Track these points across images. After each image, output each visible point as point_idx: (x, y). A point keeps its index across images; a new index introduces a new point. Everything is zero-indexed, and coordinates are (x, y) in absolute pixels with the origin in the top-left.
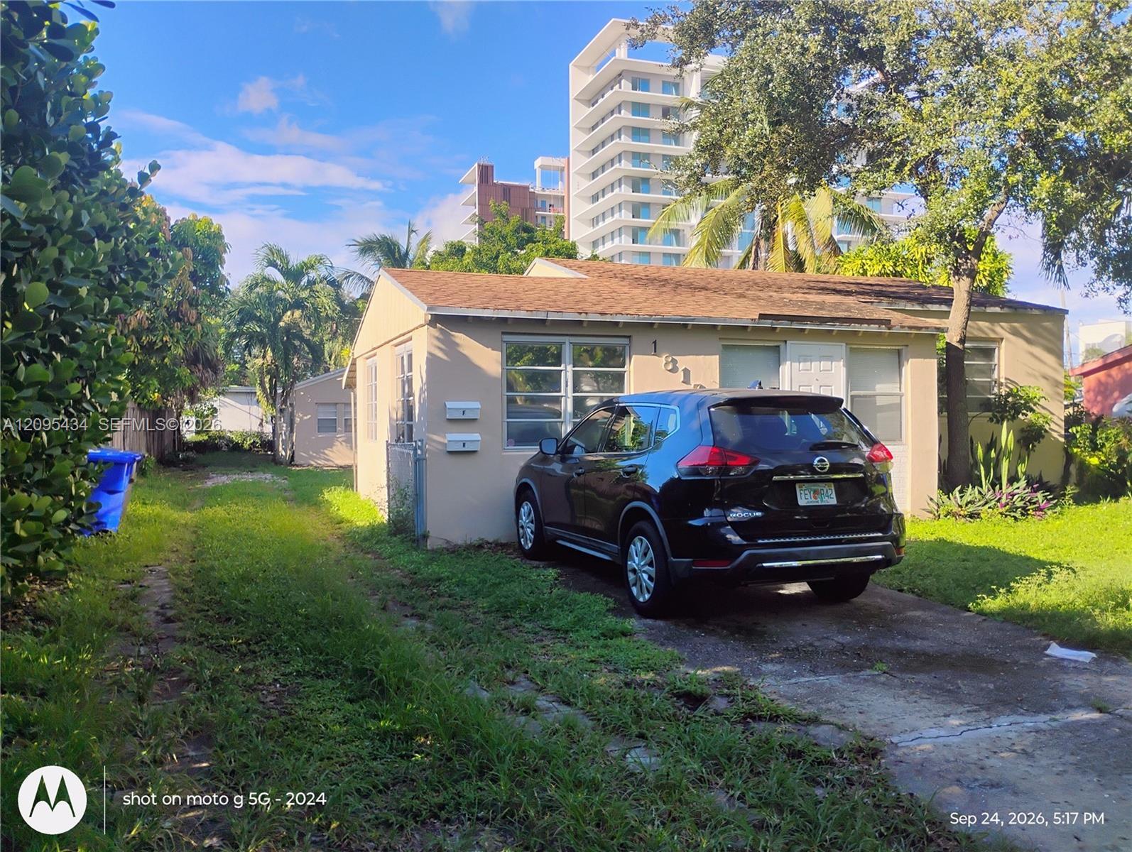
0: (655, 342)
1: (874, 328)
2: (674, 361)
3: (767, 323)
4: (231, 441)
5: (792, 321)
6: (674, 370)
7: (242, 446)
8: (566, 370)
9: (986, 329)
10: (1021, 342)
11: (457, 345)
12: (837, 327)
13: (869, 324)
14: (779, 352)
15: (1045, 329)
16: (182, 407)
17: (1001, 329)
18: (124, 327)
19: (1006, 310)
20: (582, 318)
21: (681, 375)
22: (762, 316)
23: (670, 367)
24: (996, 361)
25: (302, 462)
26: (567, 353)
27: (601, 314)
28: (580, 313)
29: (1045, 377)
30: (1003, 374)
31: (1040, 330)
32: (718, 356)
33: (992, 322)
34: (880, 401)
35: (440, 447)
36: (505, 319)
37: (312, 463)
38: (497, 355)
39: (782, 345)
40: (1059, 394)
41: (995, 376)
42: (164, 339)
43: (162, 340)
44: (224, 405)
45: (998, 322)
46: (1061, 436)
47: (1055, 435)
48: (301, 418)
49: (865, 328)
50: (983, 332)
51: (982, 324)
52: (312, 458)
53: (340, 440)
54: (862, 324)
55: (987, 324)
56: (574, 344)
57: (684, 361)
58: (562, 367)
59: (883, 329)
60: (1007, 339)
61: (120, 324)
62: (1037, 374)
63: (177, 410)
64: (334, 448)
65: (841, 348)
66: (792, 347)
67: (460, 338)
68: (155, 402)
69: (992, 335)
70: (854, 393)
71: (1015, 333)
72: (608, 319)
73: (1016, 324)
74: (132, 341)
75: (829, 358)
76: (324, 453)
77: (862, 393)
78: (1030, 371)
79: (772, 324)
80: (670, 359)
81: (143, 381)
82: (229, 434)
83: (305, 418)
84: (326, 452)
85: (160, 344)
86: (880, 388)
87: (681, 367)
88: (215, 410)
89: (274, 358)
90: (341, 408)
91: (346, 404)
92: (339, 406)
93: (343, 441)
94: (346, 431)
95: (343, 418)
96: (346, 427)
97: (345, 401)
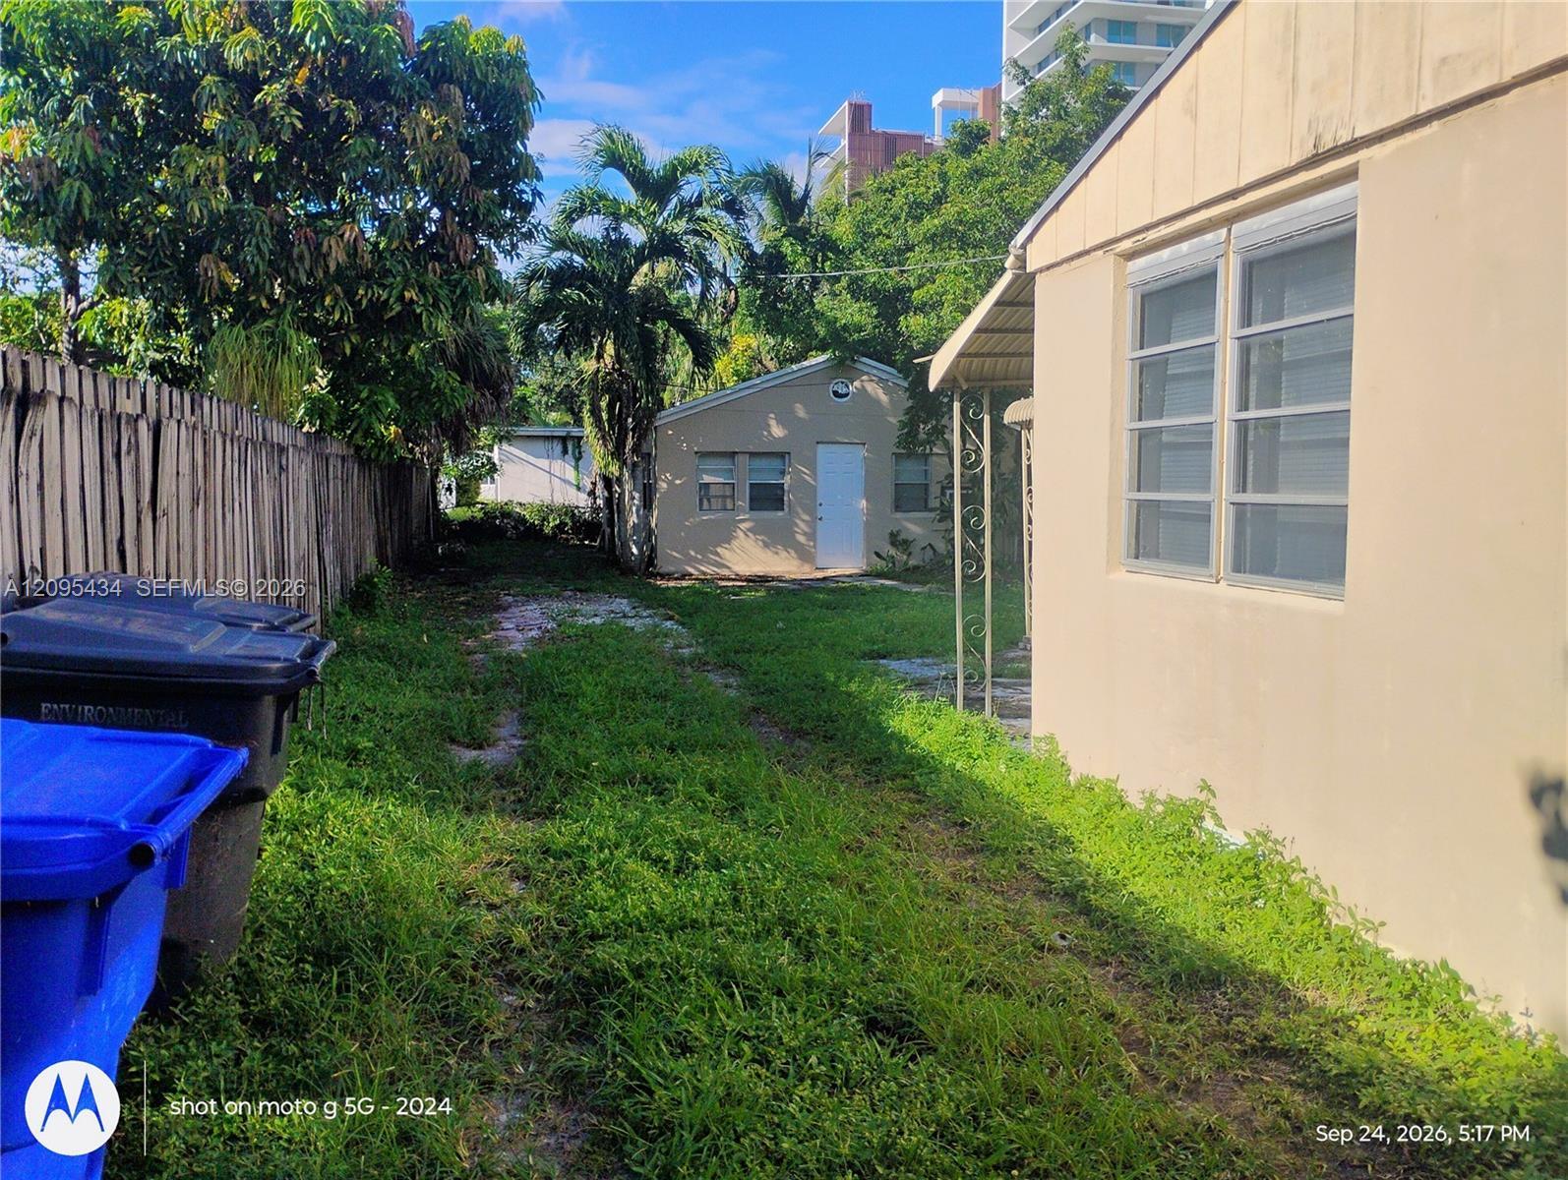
4: (522, 520)
7: (542, 530)
16: (440, 460)
18: (315, 262)
25: (672, 569)
37: (691, 570)
42: (407, 294)
43: (401, 298)
44: (507, 458)
48: (670, 483)
52: (691, 560)
53: (743, 526)
61: (307, 255)
63: (431, 465)
64: (735, 543)
68: (391, 445)
74: (336, 299)
76: (717, 554)
81: (364, 395)
82: (518, 510)
83: (678, 482)
84: (719, 550)
85: (397, 308)
88: (493, 469)
89: (618, 358)
90: (742, 461)
91: (752, 454)
92: (739, 459)
93: (749, 530)
94: (751, 509)
95: (748, 482)
96: (752, 499)
97: (751, 449)
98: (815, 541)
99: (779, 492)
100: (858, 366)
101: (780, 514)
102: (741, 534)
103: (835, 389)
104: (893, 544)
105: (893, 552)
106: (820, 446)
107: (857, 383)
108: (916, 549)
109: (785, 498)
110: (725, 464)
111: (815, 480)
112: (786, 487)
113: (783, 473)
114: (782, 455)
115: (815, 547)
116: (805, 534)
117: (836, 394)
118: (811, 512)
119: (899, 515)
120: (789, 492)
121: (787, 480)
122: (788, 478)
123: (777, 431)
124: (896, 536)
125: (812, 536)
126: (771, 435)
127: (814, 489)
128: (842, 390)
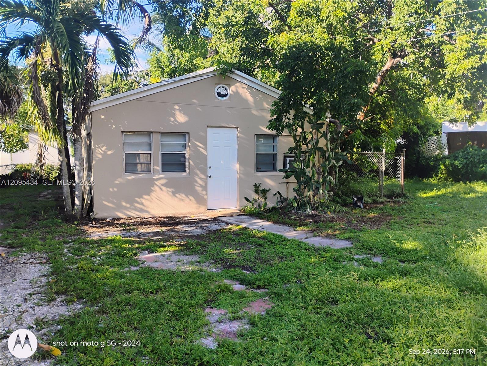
25: (105, 215)
37: (120, 215)
53: (158, 183)
84: (143, 200)
90: (156, 138)
91: (163, 134)
92: (154, 137)
93: (163, 185)
94: (163, 171)
95: (160, 152)
96: (163, 164)
97: (162, 129)
98: (206, 191)
99: (182, 159)
100: (233, 76)
101: (184, 174)
102: (156, 188)
103: (219, 91)
104: (257, 192)
105: (256, 197)
106: (208, 128)
107: (233, 88)
108: (269, 195)
109: (187, 164)
110: (144, 140)
111: (206, 151)
112: (187, 156)
113: (184, 146)
114: (184, 135)
115: (207, 194)
116: (201, 186)
117: (219, 94)
118: (205, 172)
119: (260, 174)
120: (189, 159)
121: (187, 152)
122: (188, 149)
123: (181, 118)
124: (258, 187)
125: (205, 188)
126: (175, 120)
127: (206, 157)
128: (223, 92)
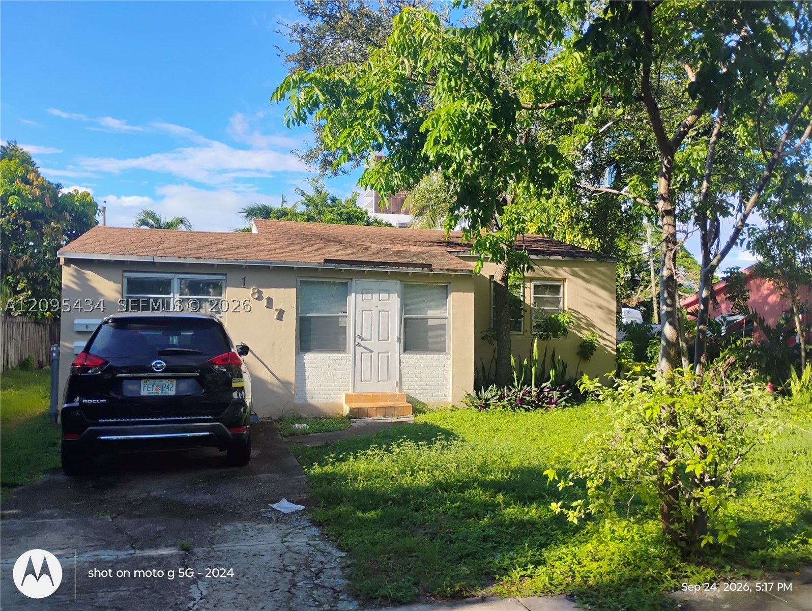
0: (244, 279)
1: (418, 270)
2: (260, 293)
3: (332, 266)
5: (351, 265)
6: (260, 298)
8: (174, 297)
9: (551, 272)
10: (580, 281)
11: (88, 280)
12: (389, 269)
13: (414, 267)
14: (347, 286)
15: (600, 272)
17: (563, 272)
19: (566, 258)
20: (182, 261)
21: (265, 302)
22: (326, 261)
23: (256, 296)
24: (561, 295)
26: (175, 285)
27: (197, 258)
28: (180, 257)
29: (600, 307)
30: (566, 305)
31: (596, 273)
32: (295, 290)
33: (556, 267)
34: (431, 323)
35: (69, 351)
36: (123, 262)
38: (118, 286)
39: (349, 281)
40: (611, 319)
41: (561, 306)
42: (44, 274)
45: (561, 267)
46: (613, 350)
47: (609, 349)
49: (411, 270)
50: (549, 274)
51: (547, 268)
54: (408, 267)
55: (552, 268)
56: (181, 279)
57: (267, 293)
58: (171, 296)
59: (426, 271)
60: (569, 279)
62: (593, 304)
65: (397, 284)
66: (356, 283)
67: (90, 274)
69: (556, 276)
70: (407, 316)
71: (575, 274)
72: (202, 261)
73: (576, 269)
75: (388, 291)
77: (414, 316)
78: (588, 302)
79: (335, 266)
80: (256, 291)
85: (42, 278)
86: (431, 313)
87: (265, 296)
